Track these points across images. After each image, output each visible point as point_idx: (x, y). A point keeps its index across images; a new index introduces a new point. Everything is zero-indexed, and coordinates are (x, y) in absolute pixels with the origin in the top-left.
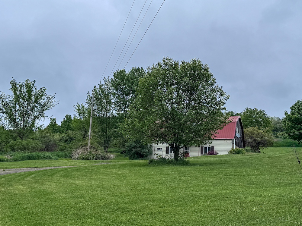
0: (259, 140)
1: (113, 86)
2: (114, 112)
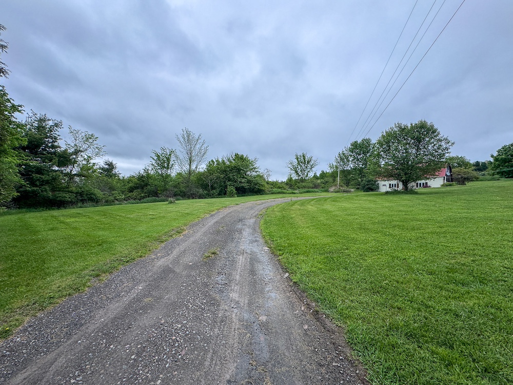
0: (466, 176)
1: (350, 151)
2: (352, 166)
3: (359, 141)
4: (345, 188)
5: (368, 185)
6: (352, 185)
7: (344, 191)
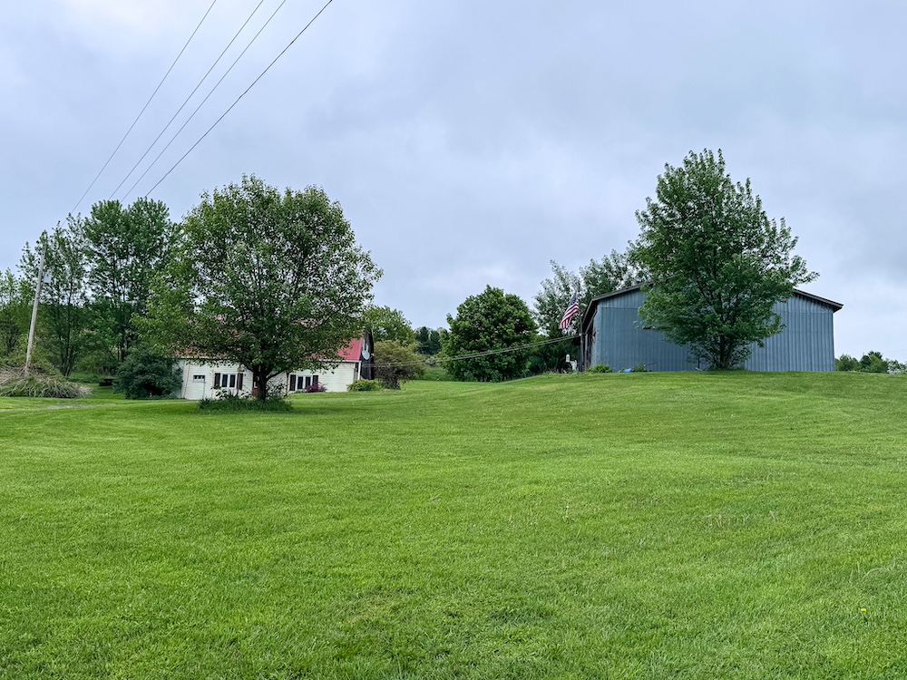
3: (126, 205)
4: (55, 379)
5: (142, 372)
6: (84, 368)
7: (50, 393)
